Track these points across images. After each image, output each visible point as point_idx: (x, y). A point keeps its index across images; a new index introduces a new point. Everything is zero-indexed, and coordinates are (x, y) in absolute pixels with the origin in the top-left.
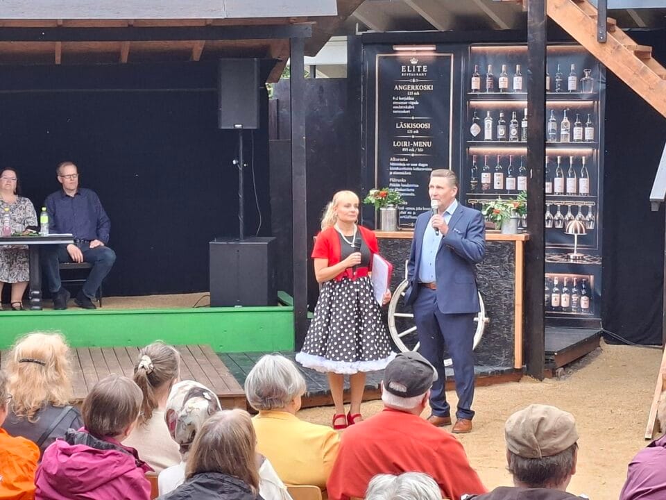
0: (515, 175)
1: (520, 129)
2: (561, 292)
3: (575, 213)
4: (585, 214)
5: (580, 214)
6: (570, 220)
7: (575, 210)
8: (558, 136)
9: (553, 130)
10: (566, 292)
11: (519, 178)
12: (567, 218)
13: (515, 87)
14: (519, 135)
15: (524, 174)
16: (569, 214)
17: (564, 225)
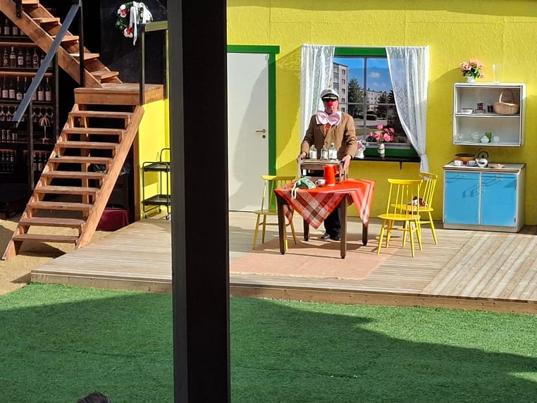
0: (8, 89)
1: (9, 60)
2: (37, 162)
3: (44, 114)
4: (50, 114)
5: (47, 114)
6: (41, 117)
7: (44, 111)
8: (32, 65)
9: (29, 61)
10: (40, 162)
11: (10, 91)
12: (39, 116)
13: (5, 33)
14: (9, 64)
15: (12, 88)
16: (41, 114)
17: (38, 121)
